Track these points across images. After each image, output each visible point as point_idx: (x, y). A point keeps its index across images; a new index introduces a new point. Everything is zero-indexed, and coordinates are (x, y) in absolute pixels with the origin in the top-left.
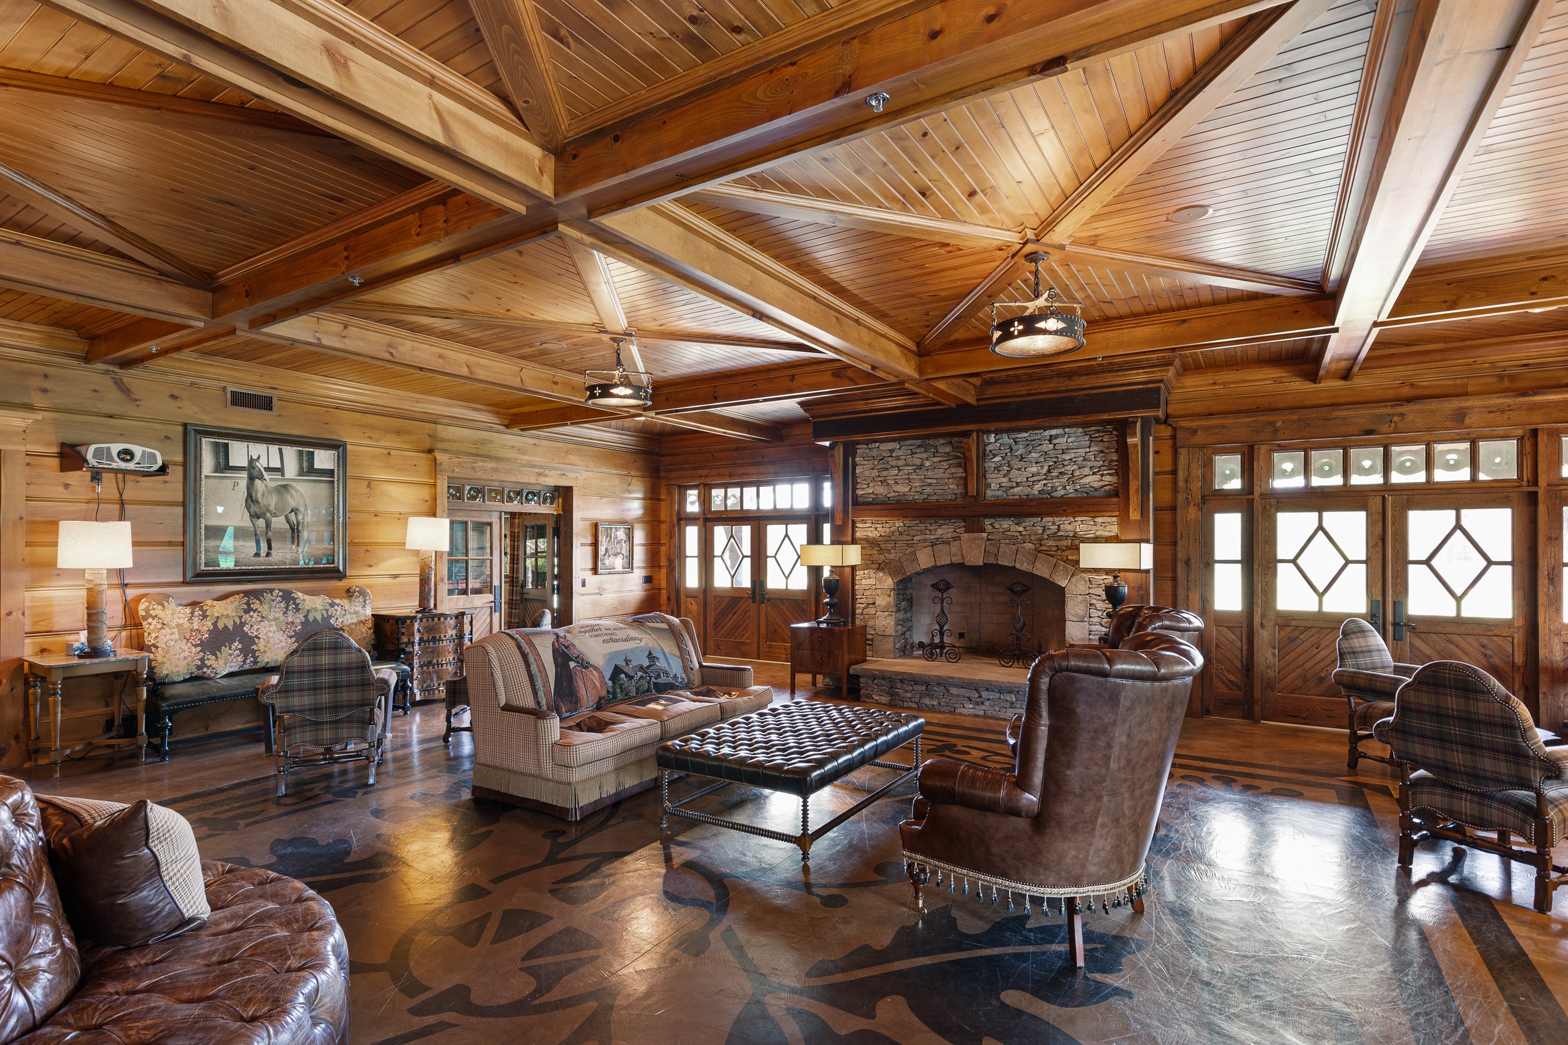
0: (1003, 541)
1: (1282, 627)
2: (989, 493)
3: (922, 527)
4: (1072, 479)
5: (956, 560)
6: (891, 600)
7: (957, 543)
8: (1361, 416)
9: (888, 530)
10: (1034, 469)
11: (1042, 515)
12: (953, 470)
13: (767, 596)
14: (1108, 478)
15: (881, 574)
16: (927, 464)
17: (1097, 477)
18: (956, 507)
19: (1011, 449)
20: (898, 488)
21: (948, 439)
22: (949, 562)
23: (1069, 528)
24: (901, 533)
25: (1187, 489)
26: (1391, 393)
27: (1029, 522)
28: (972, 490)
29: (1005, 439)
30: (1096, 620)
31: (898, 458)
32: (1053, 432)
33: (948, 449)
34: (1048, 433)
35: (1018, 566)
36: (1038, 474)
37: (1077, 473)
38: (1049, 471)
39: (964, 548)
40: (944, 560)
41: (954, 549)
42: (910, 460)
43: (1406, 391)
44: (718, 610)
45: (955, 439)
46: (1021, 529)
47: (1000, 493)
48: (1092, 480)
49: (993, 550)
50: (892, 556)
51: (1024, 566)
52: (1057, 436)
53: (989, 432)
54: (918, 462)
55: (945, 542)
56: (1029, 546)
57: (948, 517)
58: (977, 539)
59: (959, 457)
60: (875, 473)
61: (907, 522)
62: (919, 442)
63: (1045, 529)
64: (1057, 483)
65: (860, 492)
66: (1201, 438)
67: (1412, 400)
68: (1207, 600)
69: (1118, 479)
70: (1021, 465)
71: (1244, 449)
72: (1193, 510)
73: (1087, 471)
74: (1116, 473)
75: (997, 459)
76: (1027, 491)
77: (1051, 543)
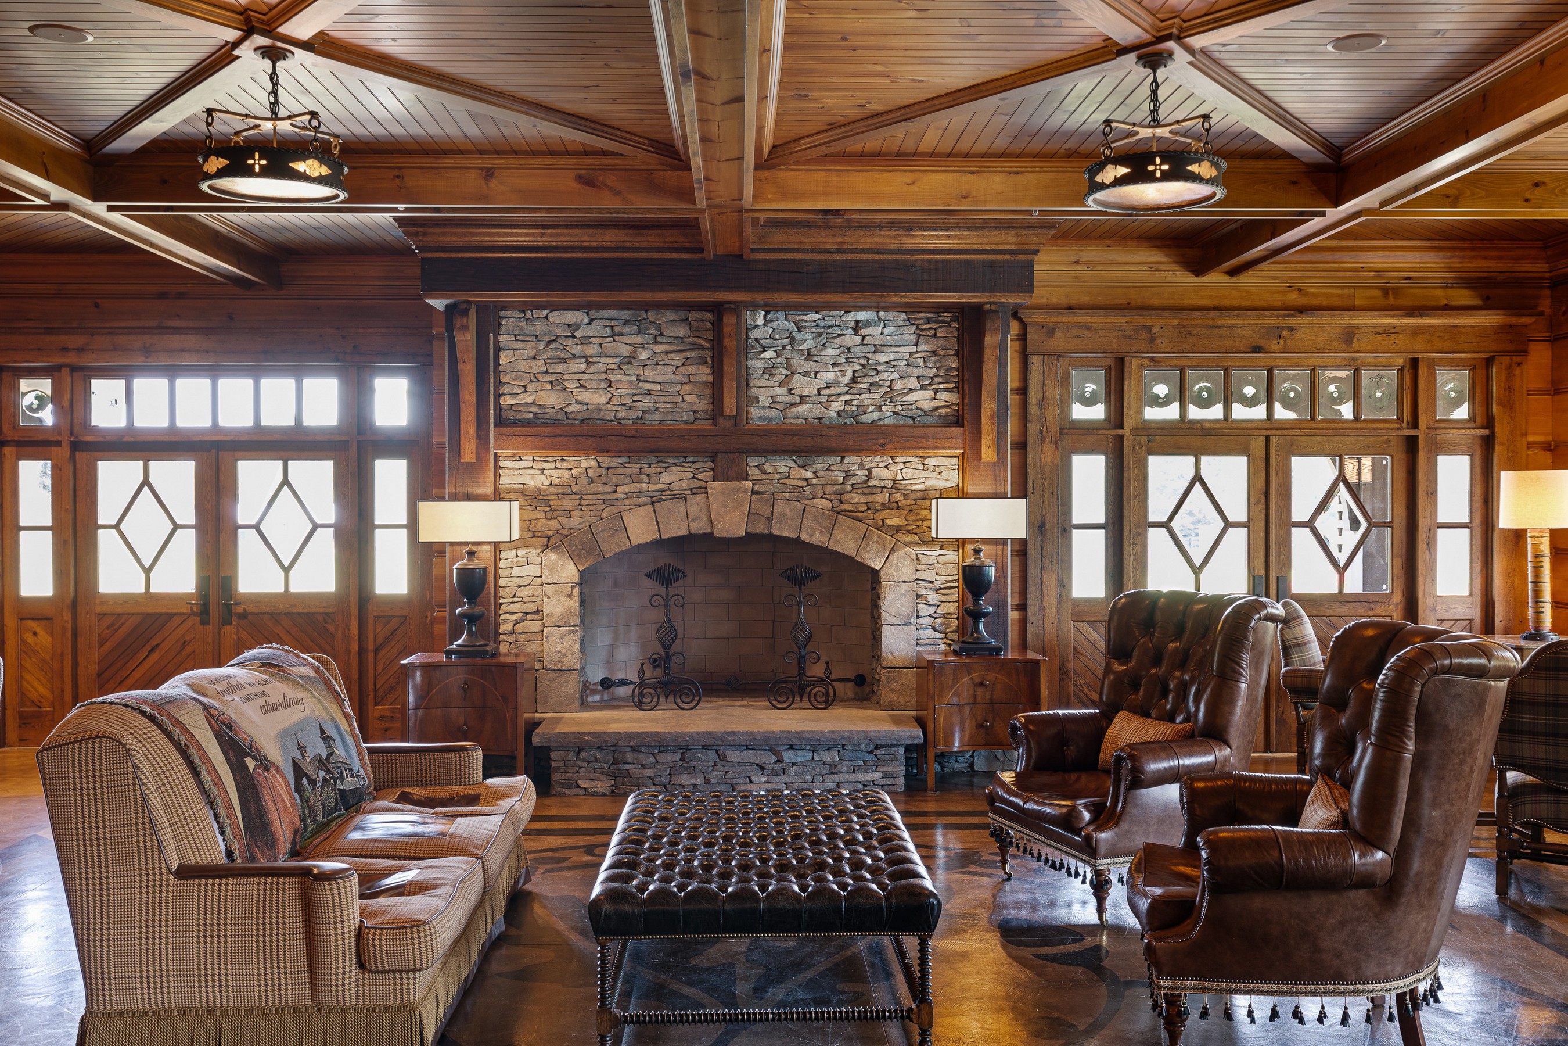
0: (780, 496)
2: (755, 412)
3: (633, 469)
4: (891, 395)
5: (699, 527)
6: (574, 603)
7: (700, 498)
8: (1248, 326)
9: (567, 474)
10: (829, 376)
11: (842, 452)
12: (692, 369)
13: (239, 610)
14: (944, 396)
15: (553, 556)
16: (644, 355)
17: (929, 394)
18: (701, 435)
19: (792, 339)
20: (586, 396)
21: (682, 314)
22: (684, 532)
23: (885, 473)
24: (592, 481)
25: (1042, 418)
26: (1277, 300)
27: (821, 463)
28: (730, 406)
29: (783, 323)
30: (926, 621)
31: (586, 341)
32: (861, 316)
33: (682, 331)
34: (852, 317)
35: (804, 537)
36: (837, 383)
37: (898, 386)
38: (854, 380)
39: (714, 506)
40: (676, 529)
41: (693, 510)
42: (610, 347)
43: (1293, 298)
44: (108, 646)
45: (693, 315)
46: (809, 475)
47: (773, 413)
48: (922, 399)
49: (764, 510)
50: (574, 523)
51: (815, 537)
52: (867, 324)
53: (755, 307)
54: (625, 351)
55: (676, 497)
56: (822, 503)
57: (684, 453)
58: (738, 491)
59: (702, 348)
60: (539, 366)
61: (605, 460)
62: (626, 314)
63: (847, 474)
64: (867, 399)
65: (507, 401)
66: (1059, 341)
67: (1301, 310)
68: (1064, 584)
69: (962, 398)
70: (808, 366)
71: (1110, 362)
72: (1048, 449)
73: (913, 383)
74: (959, 389)
75: (769, 354)
76: (819, 411)
77: (857, 498)
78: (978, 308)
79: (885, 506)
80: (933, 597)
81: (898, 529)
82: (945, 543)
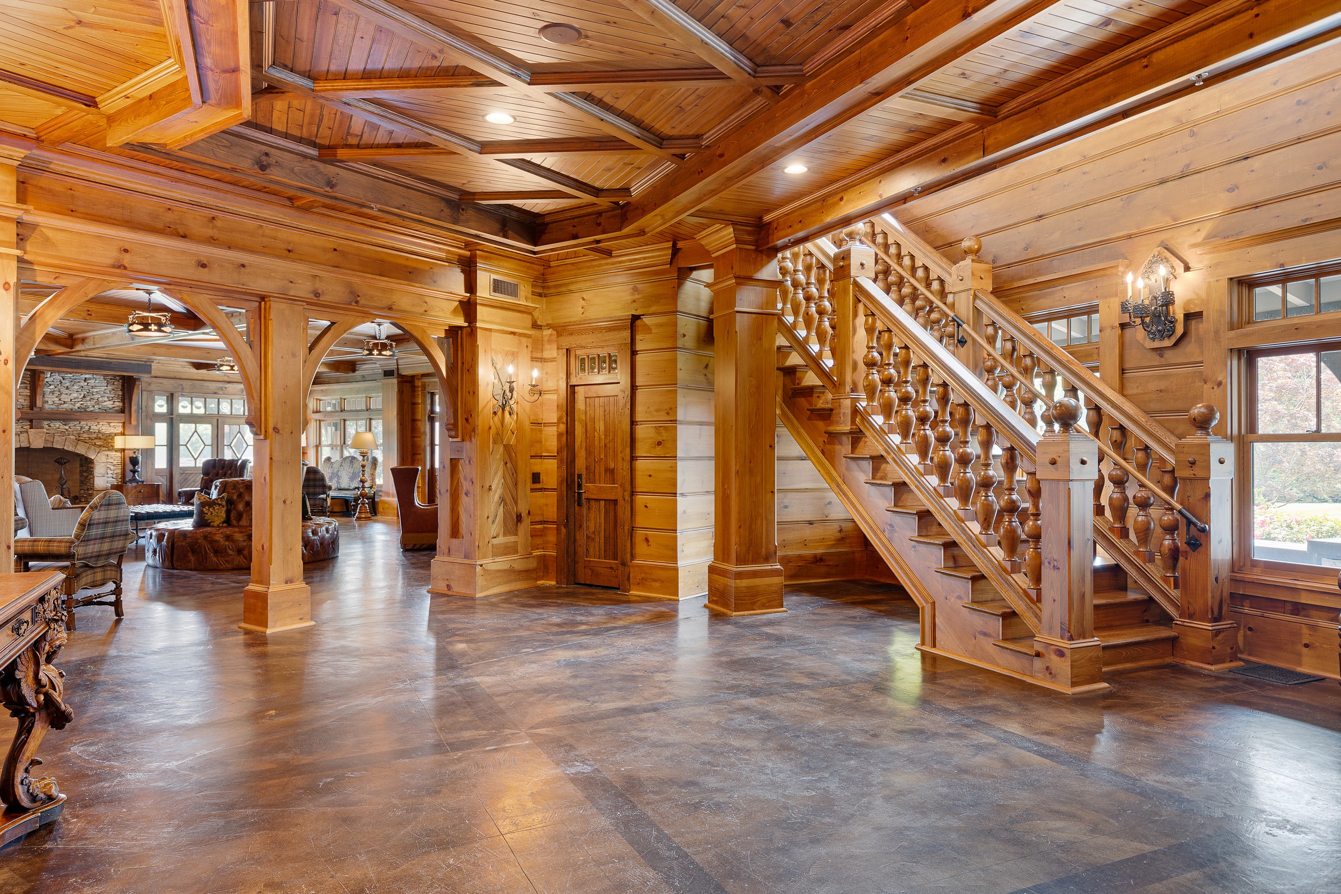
0: (56, 434)
1: (182, 474)
2: (46, 406)
4: (98, 402)
5: (24, 445)
7: (25, 435)
8: (213, 386)
10: (75, 395)
11: (79, 420)
14: (117, 404)
17: (111, 402)
18: (27, 413)
19: (61, 382)
23: (95, 428)
25: (147, 411)
26: (221, 379)
27: (72, 424)
28: (39, 403)
29: (57, 377)
30: (110, 475)
32: (87, 376)
34: (84, 376)
35: (66, 448)
36: (78, 398)
37: (100, 400)
38: (84, 397)
39: (31, 438)
41: (22, 439)
43: (226, 379)
46: (67, 428)
47: (54, 407)
48: (109, 404)
49: (50, 439)
51: (69, 448)
52: (90, 379)
53: (47, 371)
56: (72, 437)
58: (40, 432)
63: (81, 428)
64: (89, 403)
66: (152, 387)
67: (229, 382)
68: (153, 464)
69: (124, 404)
70: (67, 391)
71: (168, 394)
72: (149, 421)
73: (106, 399)
74: (123, 401)
75: (52, 387)
76: (71, 407)
77: (85, 436)
78: (131, 377)
79: (96, 438)
80: (112, 468)
81: (100, 446)
82: (117, 451)
